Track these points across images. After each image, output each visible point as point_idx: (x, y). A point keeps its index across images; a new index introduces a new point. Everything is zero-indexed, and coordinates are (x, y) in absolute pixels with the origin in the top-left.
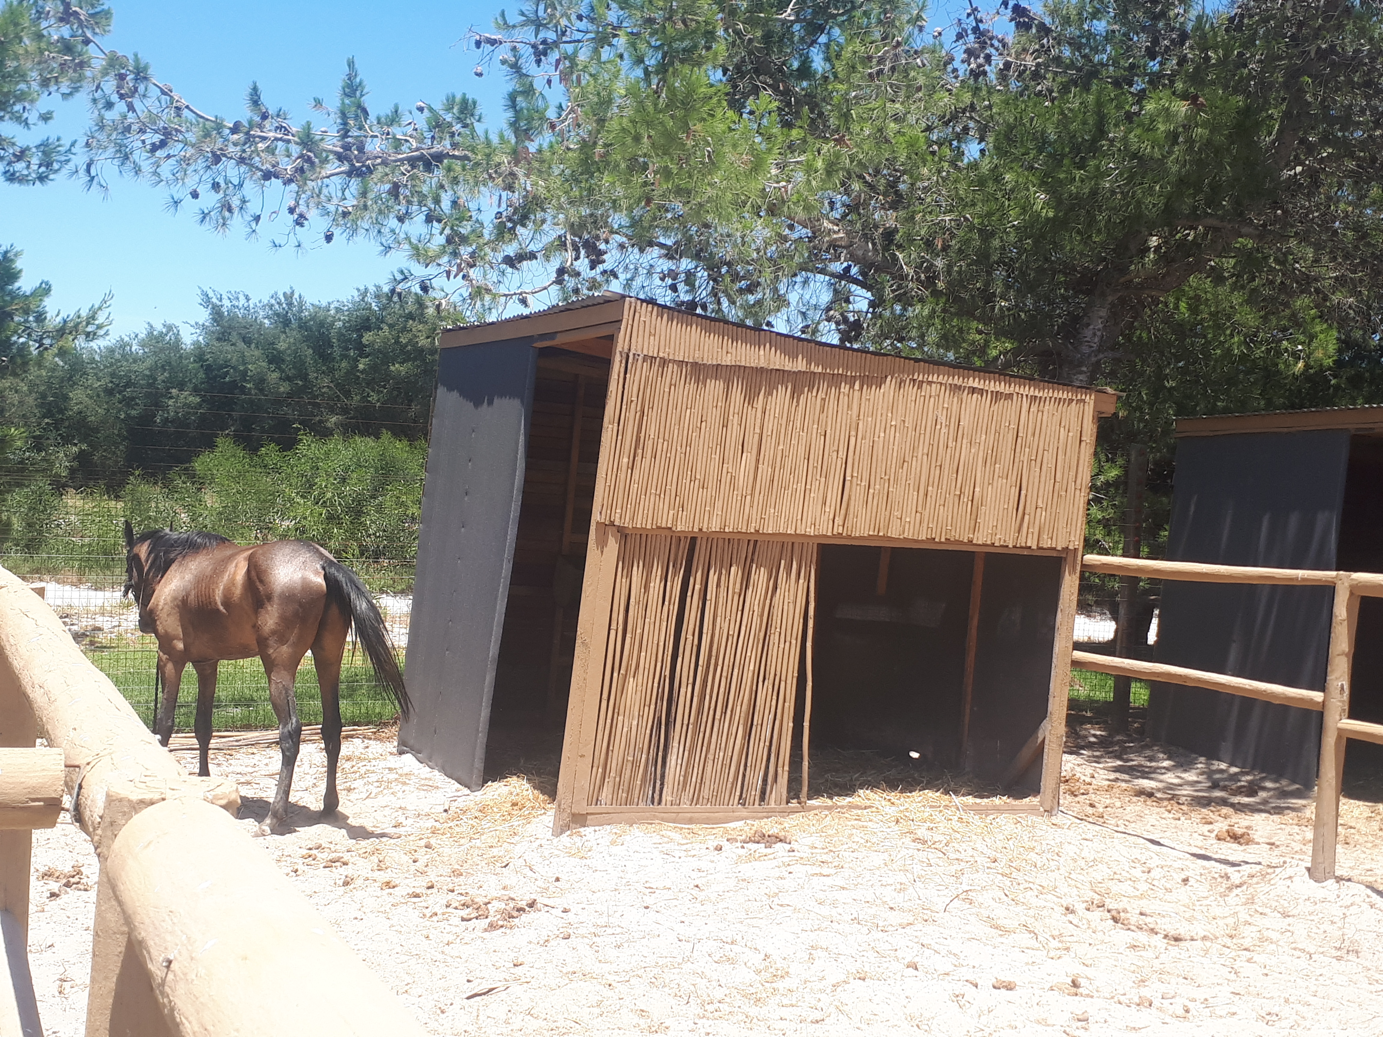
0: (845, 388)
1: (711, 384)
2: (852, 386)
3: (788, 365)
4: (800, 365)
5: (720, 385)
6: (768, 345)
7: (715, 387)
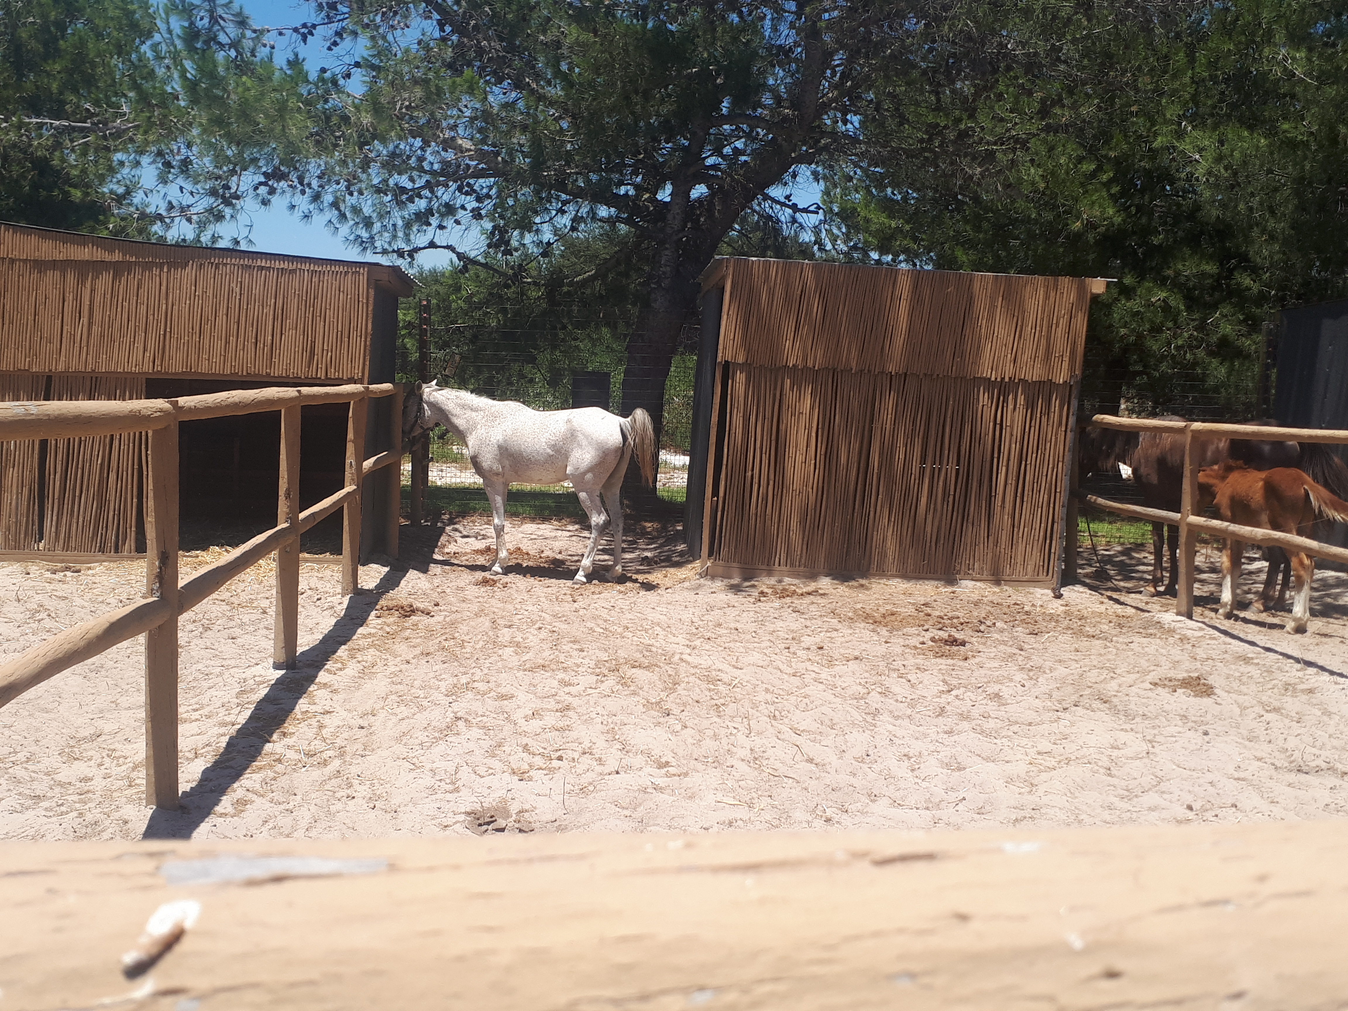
0: (156, 271)
1: (50, 273)
2: (161, 270)
3: (107, 257)
4: (117, 256)
5: (57, 273)
6: (90, 245)
7: (52, 277)
